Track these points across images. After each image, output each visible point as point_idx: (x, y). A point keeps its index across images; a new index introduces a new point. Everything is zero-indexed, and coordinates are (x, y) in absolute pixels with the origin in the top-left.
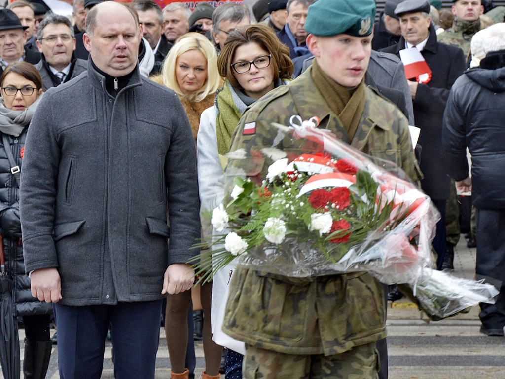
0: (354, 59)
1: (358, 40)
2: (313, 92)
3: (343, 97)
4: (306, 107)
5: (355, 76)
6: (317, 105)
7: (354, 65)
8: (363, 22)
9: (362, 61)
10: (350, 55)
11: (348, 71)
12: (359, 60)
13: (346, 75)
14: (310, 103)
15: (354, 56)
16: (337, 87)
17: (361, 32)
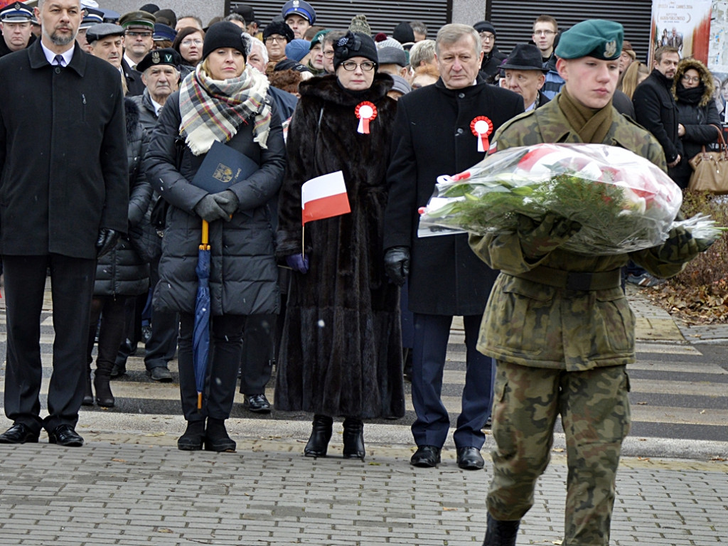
0: (600, 82)
1: (605, 63)
2: (556, 112)
3: (587, 117)
4: (548, 126)
5: (601, 97)
6: (559, 124)
7: (599, 86)
8: (607, 44)
9: (608, 84)
10: (596, 77)
11: (593, 92)
12: (605, 82)
13: (592, 96)
14: (552, 123)
15: (599, 79)
16: (580, 108)
17: (606, 55)
